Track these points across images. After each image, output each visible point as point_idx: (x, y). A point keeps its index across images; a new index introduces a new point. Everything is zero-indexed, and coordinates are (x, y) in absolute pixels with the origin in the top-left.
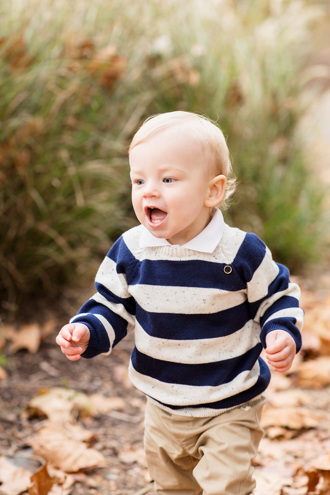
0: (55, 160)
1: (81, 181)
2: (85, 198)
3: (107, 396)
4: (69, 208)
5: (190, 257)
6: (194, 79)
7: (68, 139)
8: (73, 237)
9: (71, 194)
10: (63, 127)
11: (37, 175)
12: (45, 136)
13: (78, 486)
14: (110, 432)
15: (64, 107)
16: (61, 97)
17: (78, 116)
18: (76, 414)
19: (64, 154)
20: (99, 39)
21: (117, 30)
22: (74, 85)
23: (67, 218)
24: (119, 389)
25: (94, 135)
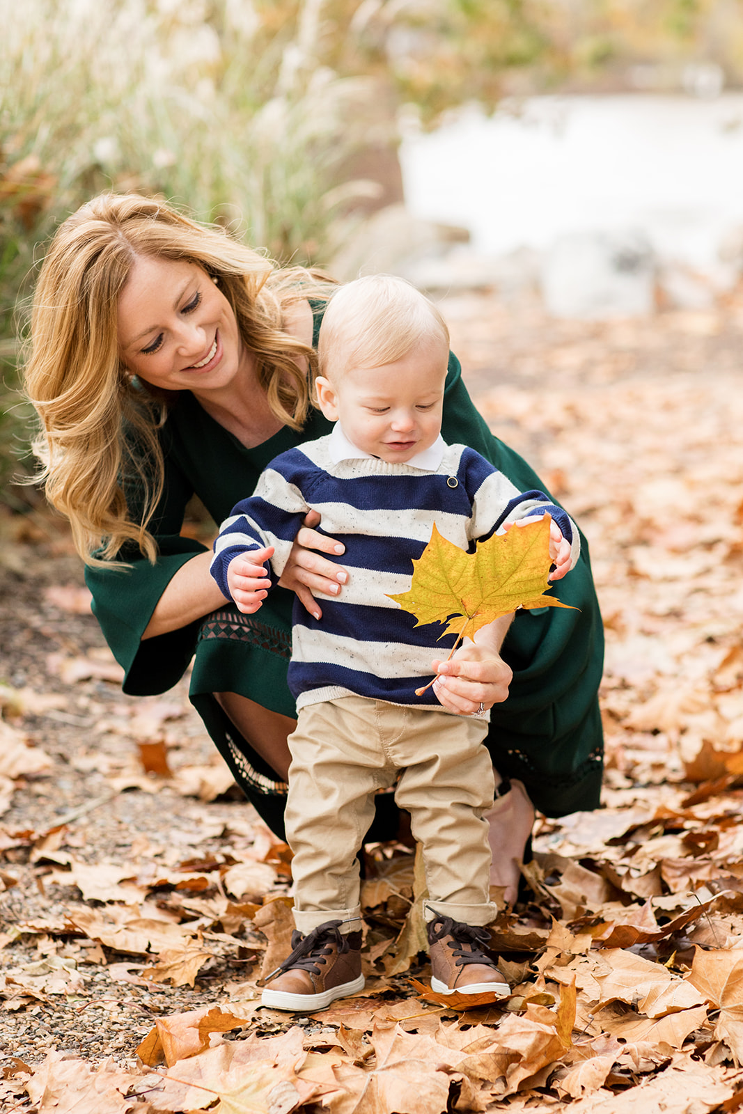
3: (38, 691)
13: (20, 795)
14: (51, 736)
24: (54, 685)
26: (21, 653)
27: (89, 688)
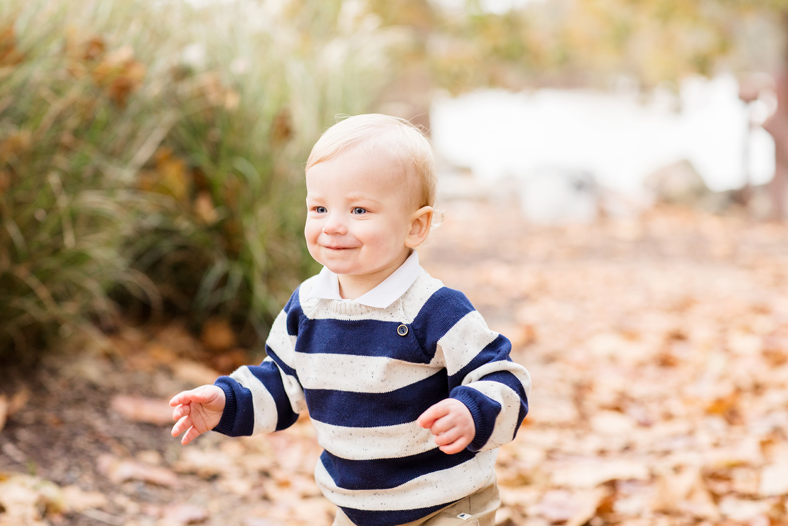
0: (42, 185)
1: (74, 218)
2: (77, 238)
3: (85, 490)
4: (56, 250)
5: (362, 316)
6: (232, 102)
7: (61, 161)
8: (59, 288)
9: (59, 233)
10: (57, 146)
11: (18, 205)
12: (32, 155)
15: (59, 120)
16: (56, 106)
17: (77, 133)
18: (43, 509)
19: (54, 179)
20: (111, 38)
21: (134, 28)
22: (75, 93)
23: (51, 263)
24: (101, 483)
25: (96, 159)
26: (82, 452)
27: (131, 488)
